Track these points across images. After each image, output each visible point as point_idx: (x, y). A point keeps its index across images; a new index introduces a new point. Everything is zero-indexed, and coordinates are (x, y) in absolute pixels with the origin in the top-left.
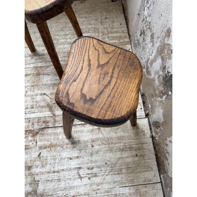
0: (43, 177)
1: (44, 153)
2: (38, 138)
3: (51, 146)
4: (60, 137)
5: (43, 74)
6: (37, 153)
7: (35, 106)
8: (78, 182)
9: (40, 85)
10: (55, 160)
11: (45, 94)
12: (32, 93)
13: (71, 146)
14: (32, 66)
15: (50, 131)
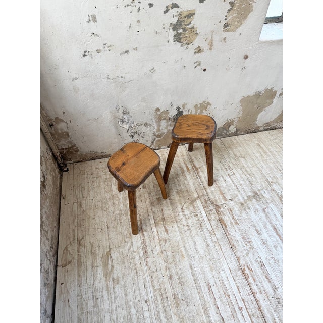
0: (244, 194)
1: (228, 197)
2: (219, 204)
3: (222, 194)
4: (213, 189)
5: (163, 214)
6: (230, 202)
7: (195, 214)
8: (237, 174)
9: (174, 215)
10: (230, 190)
11: (182, 209)
12: (184, 220)
13: (217, 182)
14: (154, 229)
15: (211, 197)
